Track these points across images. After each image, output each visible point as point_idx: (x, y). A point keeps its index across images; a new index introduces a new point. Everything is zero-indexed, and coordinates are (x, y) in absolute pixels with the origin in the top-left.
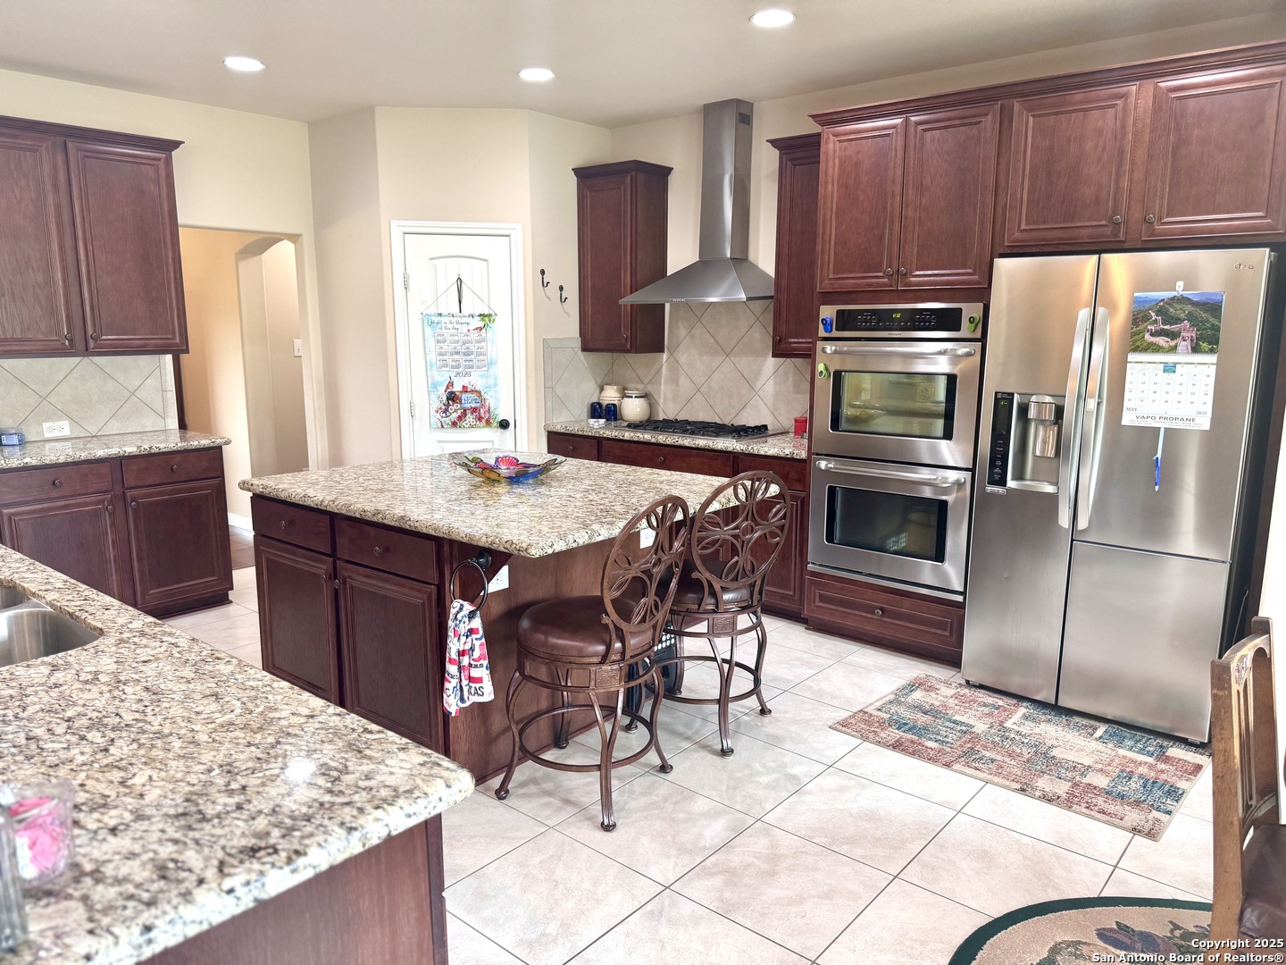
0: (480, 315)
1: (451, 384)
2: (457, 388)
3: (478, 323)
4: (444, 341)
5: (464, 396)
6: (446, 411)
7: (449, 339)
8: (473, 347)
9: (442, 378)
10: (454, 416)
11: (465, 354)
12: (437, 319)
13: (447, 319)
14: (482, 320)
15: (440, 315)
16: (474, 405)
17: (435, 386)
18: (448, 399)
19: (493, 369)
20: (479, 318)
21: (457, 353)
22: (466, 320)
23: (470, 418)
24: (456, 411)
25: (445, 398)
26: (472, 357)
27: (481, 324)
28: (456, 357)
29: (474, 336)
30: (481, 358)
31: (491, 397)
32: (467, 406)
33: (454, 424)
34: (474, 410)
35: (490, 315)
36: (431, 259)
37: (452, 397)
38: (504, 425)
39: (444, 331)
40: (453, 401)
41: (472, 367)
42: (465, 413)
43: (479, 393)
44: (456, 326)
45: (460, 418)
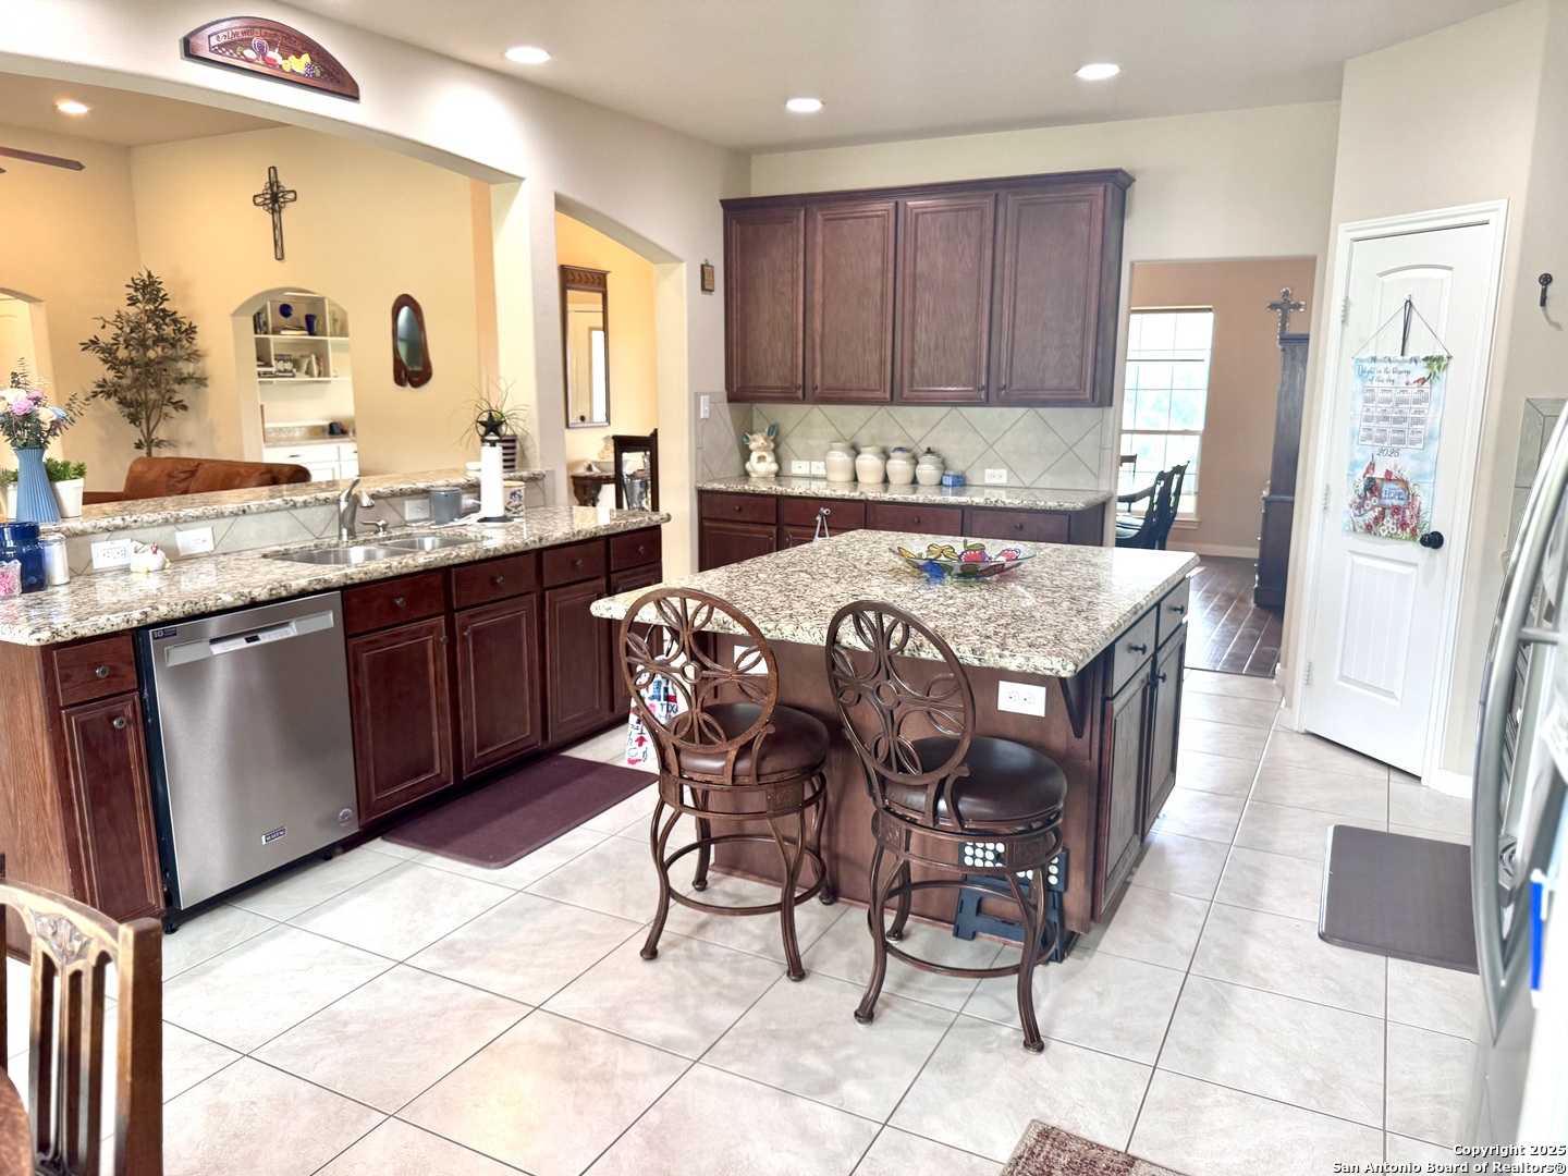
0: (1426, 359)
1: (1372, 466)
2: (1379, 474)
3: (1421, 371)
4: (1372, 400)
5: (1387, 487)
6: (1360, 506)
7: (1379, 395)
8: (1409, 411)
9: (1363, 458)
10: (1372, 515)
11: (1396, 421)
12: (1368, 366)
13: (1382, 366)
14: (1429, 366)
15: (1374, 359)
16: (1396, 502)
17: (1353, 466)
18: (1366, 489)
19: (1433, 448)
20: (1425, 364)
21: (1386, 419)
22: (1408, 366)
23: (1389, 523)
24: (1373, 508)
25: (1362, 486)
26: (1405, 425)
27: (1424, 373)
28: (1383, 424)
29: (1413, 392)
30: (1419, 427)
31: (1424, 492)
32: (1388, 502)
33: (1369, 528)
34: (1396, 510)
35: (1440, 359)
36: (1381, 275)
37: (1372, 487)
38: (1434, 541)
39: (1375, 384)
40: (1372, 492)
41: (1402, 442)
42: (1382, 515)
43: (1405, 483)
44: (1393, 376)
45: (1377, 520)
